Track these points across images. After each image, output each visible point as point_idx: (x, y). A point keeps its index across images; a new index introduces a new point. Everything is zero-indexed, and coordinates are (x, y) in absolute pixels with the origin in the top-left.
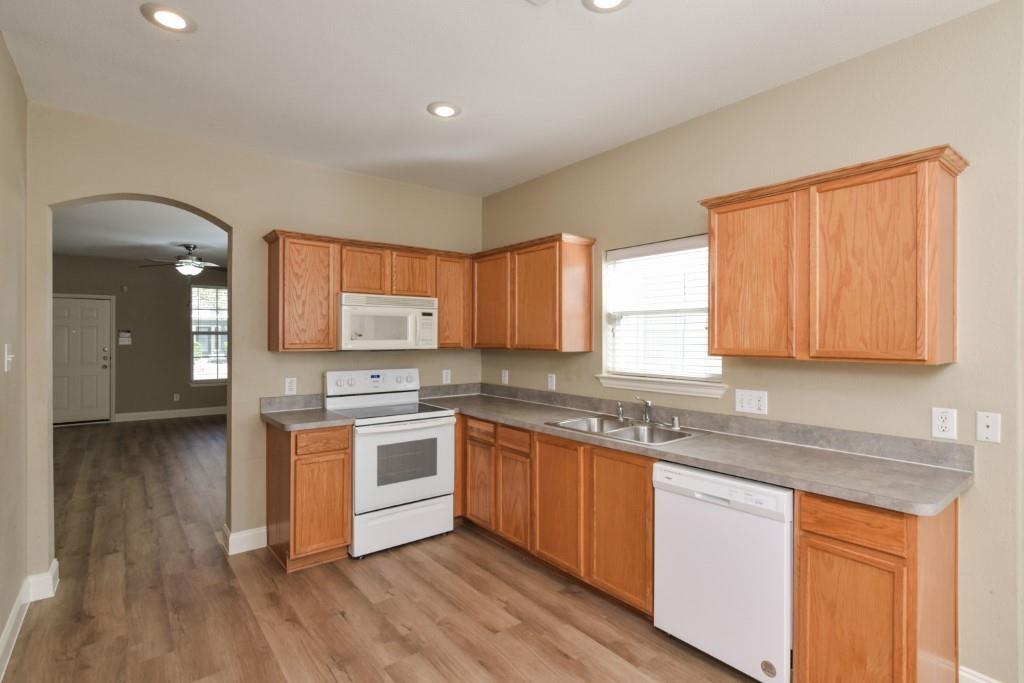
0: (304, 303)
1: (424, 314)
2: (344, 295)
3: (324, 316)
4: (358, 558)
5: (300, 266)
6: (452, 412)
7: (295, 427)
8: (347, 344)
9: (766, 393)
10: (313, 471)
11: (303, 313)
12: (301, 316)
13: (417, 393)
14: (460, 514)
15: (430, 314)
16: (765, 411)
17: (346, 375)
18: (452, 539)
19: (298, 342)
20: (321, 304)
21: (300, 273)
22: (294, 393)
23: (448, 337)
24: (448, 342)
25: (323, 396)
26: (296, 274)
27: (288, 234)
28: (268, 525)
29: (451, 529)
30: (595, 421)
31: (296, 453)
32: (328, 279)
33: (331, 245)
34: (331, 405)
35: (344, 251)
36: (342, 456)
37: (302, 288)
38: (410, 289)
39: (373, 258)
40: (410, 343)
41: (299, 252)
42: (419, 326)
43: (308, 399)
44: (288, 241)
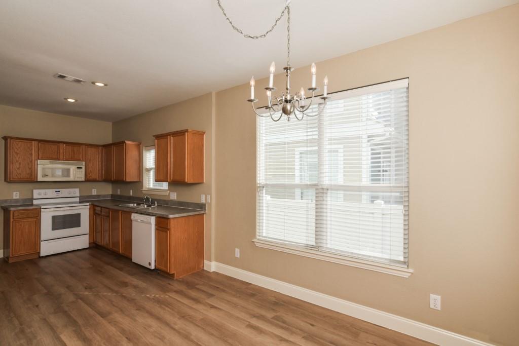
0: (20, 164)
1: (78, 168)
2: (39, 161)
3: (30, 169)
4: (42, 257)
5: (18, 150)
6: (88, 204)
7: (12, 209)
8: (40, 178)
9: (176, 193)
10: (21, 225)
11: (20, 167)
12: (18, 169)
13: (78, 198)
14: (92, 241)
15: (81, 168)
16: (176, 199)
17: (43, 191)
18: (88, 251)
19: (16, 178)
20: (28, 164)
21: (18, 152)
22: (18, 197)
23: (91, 176)
24: (91, 178)
25: (32, 199)
26: (16, 153)
27: (12, 138)
28: (4, 249)
29: (88, 247)
30: (135, 205)
31: (13, 218)
32: (32, 154)
33: (33, 142)
34: (35, 202)
35: (40, 144)
36: (35, 220)
37: (19, 158)
38: (72, 158)
39: (54, 147)
40: (71, 178)
41: (17, 144)
42: (76, 172)
43: (25, 200)
44: (12, 140)
